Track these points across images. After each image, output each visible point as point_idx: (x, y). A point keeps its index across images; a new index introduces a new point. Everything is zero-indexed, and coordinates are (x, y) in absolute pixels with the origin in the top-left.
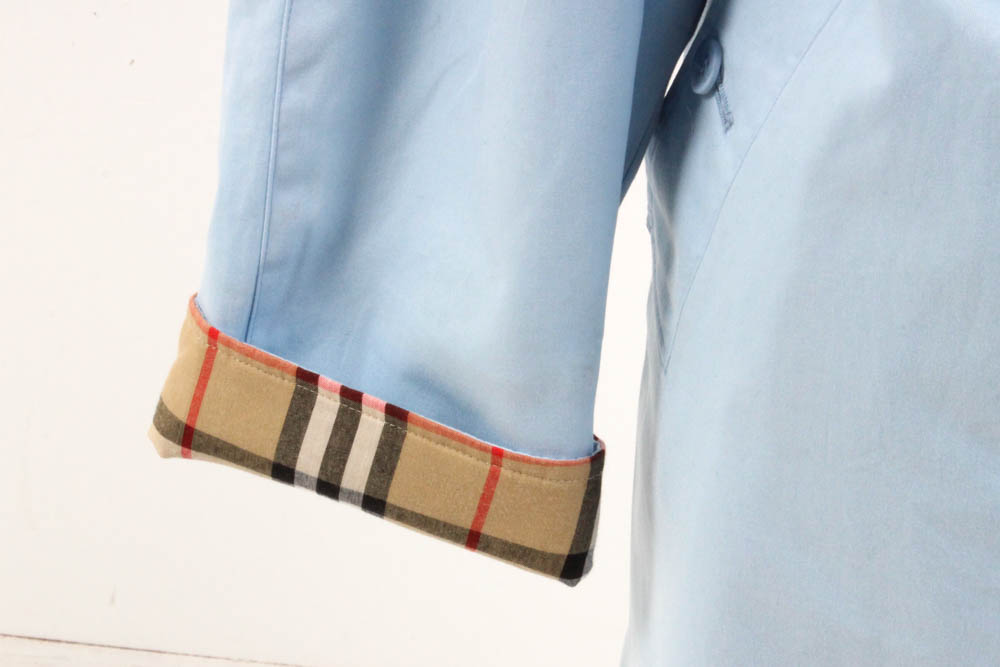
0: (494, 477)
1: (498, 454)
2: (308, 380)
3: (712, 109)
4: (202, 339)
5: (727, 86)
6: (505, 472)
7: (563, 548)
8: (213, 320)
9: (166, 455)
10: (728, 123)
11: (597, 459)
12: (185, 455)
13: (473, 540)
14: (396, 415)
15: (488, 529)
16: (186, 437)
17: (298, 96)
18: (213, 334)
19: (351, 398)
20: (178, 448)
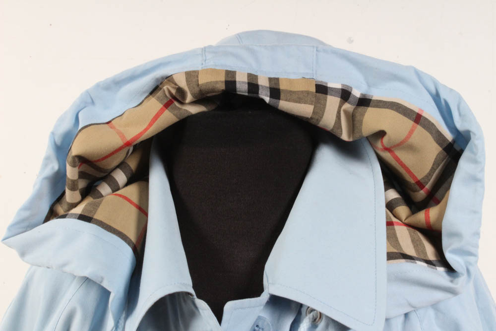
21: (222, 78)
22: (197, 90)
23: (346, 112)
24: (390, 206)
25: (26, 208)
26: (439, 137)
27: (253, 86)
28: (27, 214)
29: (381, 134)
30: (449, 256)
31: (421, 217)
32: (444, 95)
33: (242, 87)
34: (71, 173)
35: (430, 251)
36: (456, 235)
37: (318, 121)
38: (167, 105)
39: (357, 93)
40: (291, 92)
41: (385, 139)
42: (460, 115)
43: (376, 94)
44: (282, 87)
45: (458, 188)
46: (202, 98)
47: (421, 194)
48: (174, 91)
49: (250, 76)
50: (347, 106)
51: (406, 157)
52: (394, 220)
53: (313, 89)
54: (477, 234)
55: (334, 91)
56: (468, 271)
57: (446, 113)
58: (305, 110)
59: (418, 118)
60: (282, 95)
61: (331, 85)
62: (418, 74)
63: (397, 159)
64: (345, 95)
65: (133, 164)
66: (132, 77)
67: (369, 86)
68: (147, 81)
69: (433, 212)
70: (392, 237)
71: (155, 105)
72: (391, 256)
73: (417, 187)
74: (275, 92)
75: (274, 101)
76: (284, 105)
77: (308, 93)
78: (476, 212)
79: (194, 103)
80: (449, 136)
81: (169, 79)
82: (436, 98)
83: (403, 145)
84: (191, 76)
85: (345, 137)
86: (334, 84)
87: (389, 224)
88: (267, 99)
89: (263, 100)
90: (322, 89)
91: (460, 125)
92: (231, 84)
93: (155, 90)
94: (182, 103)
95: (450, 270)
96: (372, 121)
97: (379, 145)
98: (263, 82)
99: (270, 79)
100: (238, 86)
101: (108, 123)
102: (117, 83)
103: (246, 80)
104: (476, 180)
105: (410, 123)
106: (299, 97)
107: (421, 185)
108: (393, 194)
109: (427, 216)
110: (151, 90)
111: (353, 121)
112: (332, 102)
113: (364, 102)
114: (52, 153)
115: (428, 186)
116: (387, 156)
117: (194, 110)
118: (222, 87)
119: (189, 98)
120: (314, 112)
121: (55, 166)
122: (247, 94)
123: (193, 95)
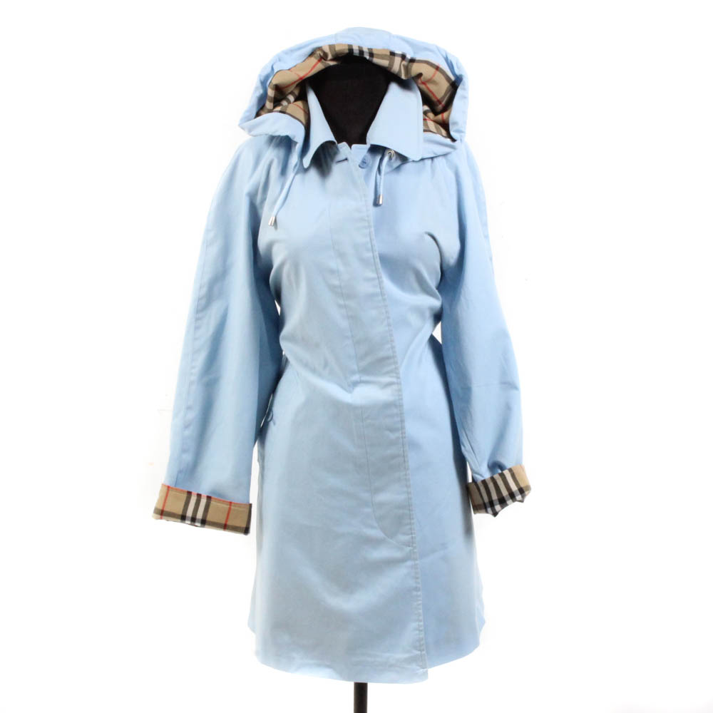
0: (230, 509)
1: (231, 503)
2: (189, 493)
3: (271, 423)
4: (165, 489)
5: (274, 418)
6: (232, 507)
7: (244, 525)
8: (168, 484)
9: (157, 519)
10: (274, 424)
11: (251, 505)
12: (161, 518)
13: (225, 527)
14: (209, 498)
15: (229, 523)
16: (162, 513)
17: (187, 433)
18: (169, 487)
19: (199, 496)
20: (159, 516)
21: (347, 48)
22: (334, 53)
23: (404, 65)
24: (425, 113)
25: (248, 111)
26: (448, 78)
27: (361, 52)
28: (248, 114)
29: (420, 75)
30: (452, 133)
31: (440, 117)
32: (450, 58)
33: (356, 52)
34: (271, 93)
35: (444, 132)
36: (455, 123)
37: (391, 68)
38: (319, 61)
39: (409, 57)
40: (378, 55)
41: (422, 78)
42: (458, 68)
43: (418, 57)
44: (375, 52)
45: (457, 102)
46: (337, 57)
47: (440, 107)
48: (322, 54)
49: (359, 47)
50: (404, 63)
51: (432, 87)
52: (427, 118)
53: (389, 54)
54: (465, 123)
55: (398, 55)
56: (461, 140)
57: (451, 66)
58: (384, 63)
59: (437, 68)
60: (375, 56)
61: (397, 52)
62: (438, 49)
63: (428, 89)
64: (403, 57)
65: (297, 92)
66: (300, 48)
67: (415, 53)
68: (308, 50)
69: (445, 115)
70: (425, 124)
71: (313, 60)
72: (425, 131)
73: (438, 103)
74: (371, 54)
75: (371, 58)
76: (376, 60)
77: (386, 55)
78: (465, 113)
79: (331, 60)
80: (453, 78)
81: (320, 48)
82: (446, 59)
83: (430, 81)
84: (332, 47)
85: (403, 77)
86: (398, 52)
87: (425, 120)
88: (368, 57)
89: (365, 58)
90: (393, 54)
91: (457, 72)
92: (351, 50)
93: (312, 54)
94: (325, 60)
95: (454, 140)
96: (416, 69)
97: (419, 81)
98: (365, 49)
99: (369, 49)
100: (354, 51)
101: (289, 70)
102: (292, 51)
103: (357, 48)
104: (465, 97)
105: (433, 70)
106: (382, 57)
107: (439, 102)
108: (426, 108)
109: (443, 117)
110: (310, 53)
111: (407, 69)
112: (398, 60)
113: (412, 61)
114: (259, 85)
115: (443, 103)
116: (423, 87)
117: (332, 63)
118: (347, 51)
119: (330, 57)
120: (389, 64)
121: (261, 91)
122: (358, 55)
123: (333, 56)
